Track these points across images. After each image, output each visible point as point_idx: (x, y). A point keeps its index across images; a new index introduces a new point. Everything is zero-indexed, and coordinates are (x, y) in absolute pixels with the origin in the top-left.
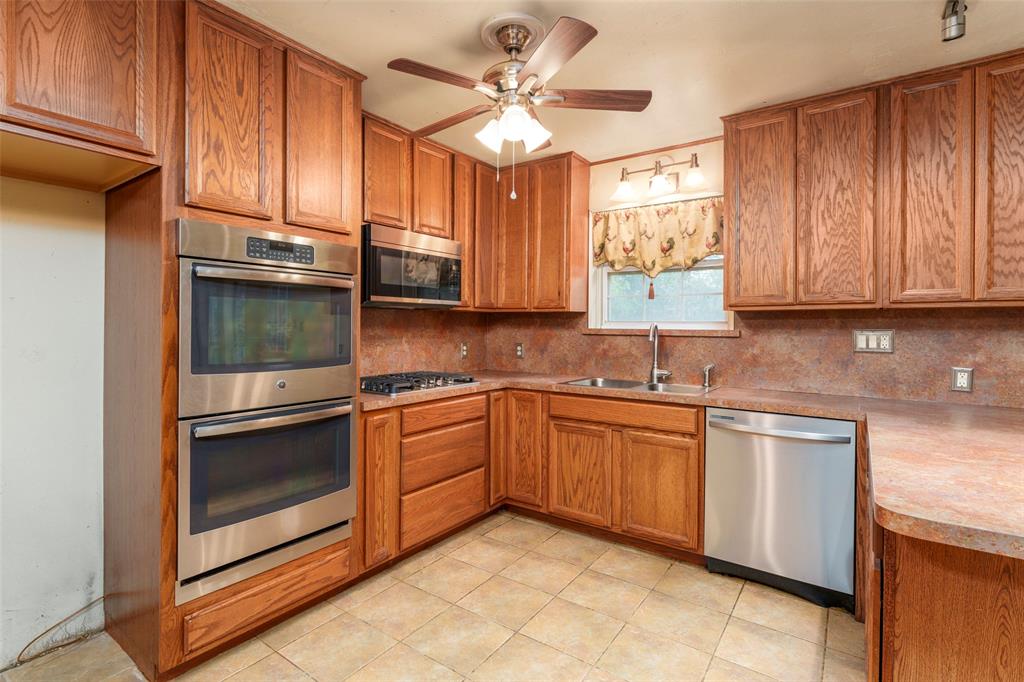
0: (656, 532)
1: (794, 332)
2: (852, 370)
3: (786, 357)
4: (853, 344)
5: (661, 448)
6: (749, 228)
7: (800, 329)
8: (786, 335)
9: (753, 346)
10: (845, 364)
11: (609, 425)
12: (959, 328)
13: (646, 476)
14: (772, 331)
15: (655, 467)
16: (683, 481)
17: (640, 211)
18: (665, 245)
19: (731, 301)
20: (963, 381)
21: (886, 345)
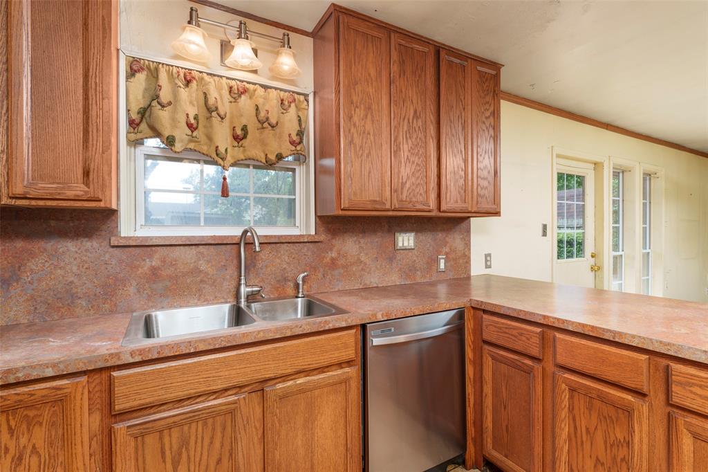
1: (361, 235)
2: (395, 265)
3: (356, 258)
4: (394, 243)
6: (357, 131)
7: (365, 232)
8: (355, 238)
9: (331, 250)
10: (391, 259)
11: (239, 388)
12: (441, 230)
13: (300, 436)
14: (345, 235)
15: (310, 418)
17: (207, 78)
18: (239, 132)
19: (345, 204)
20: (442, 266)
21: (412, 244)
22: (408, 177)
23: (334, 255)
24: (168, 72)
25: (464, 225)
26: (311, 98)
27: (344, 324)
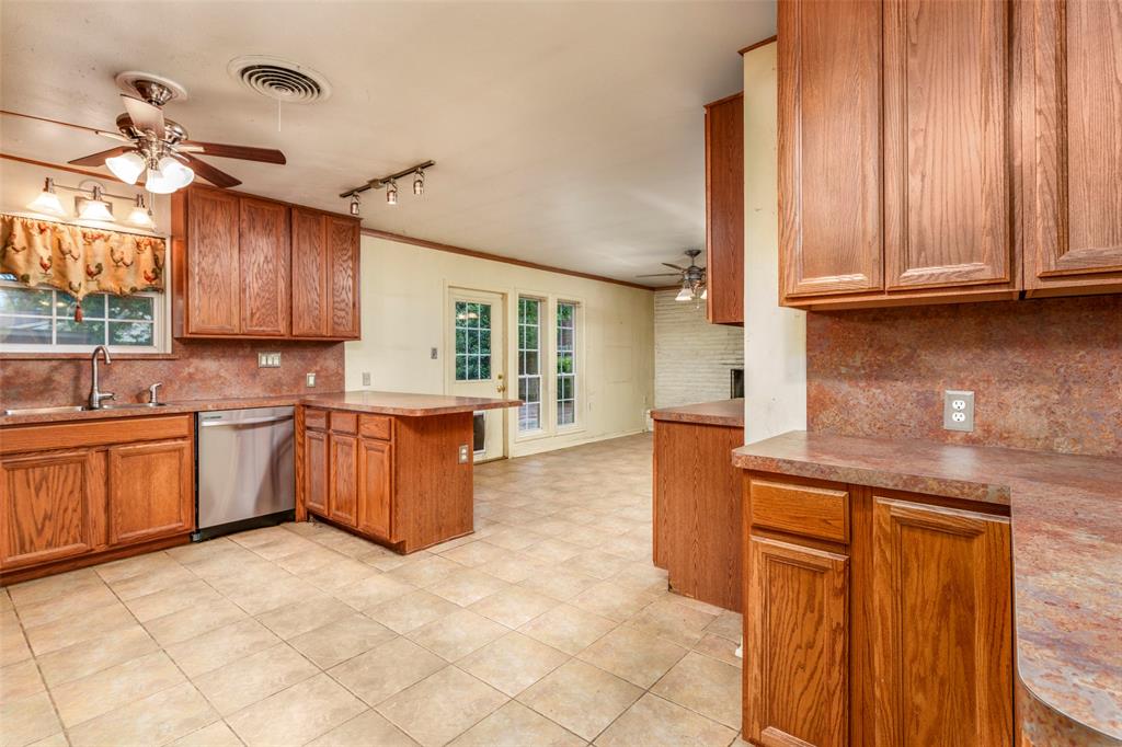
0: (151, 530)
2: (258, 379)
3: (215, 374)
4: (257, 362)
5: (153, 456)
9: (188, 366)
10: (254, 376)
11: (89, 447)
12: (311, 352)
13: (139, 484)
14: (203, 354)
15: (148, 472)
16: (177, 477)
17: (61, 227)
18: (93, 269)
19: (192, 329)
20: (311, 381)
21: (277, 362)
22: (258, 309)
23: (191, 370)
24: (22, 223)
25: (336, 348)
26: (168, 242)
27: (177, 411)
